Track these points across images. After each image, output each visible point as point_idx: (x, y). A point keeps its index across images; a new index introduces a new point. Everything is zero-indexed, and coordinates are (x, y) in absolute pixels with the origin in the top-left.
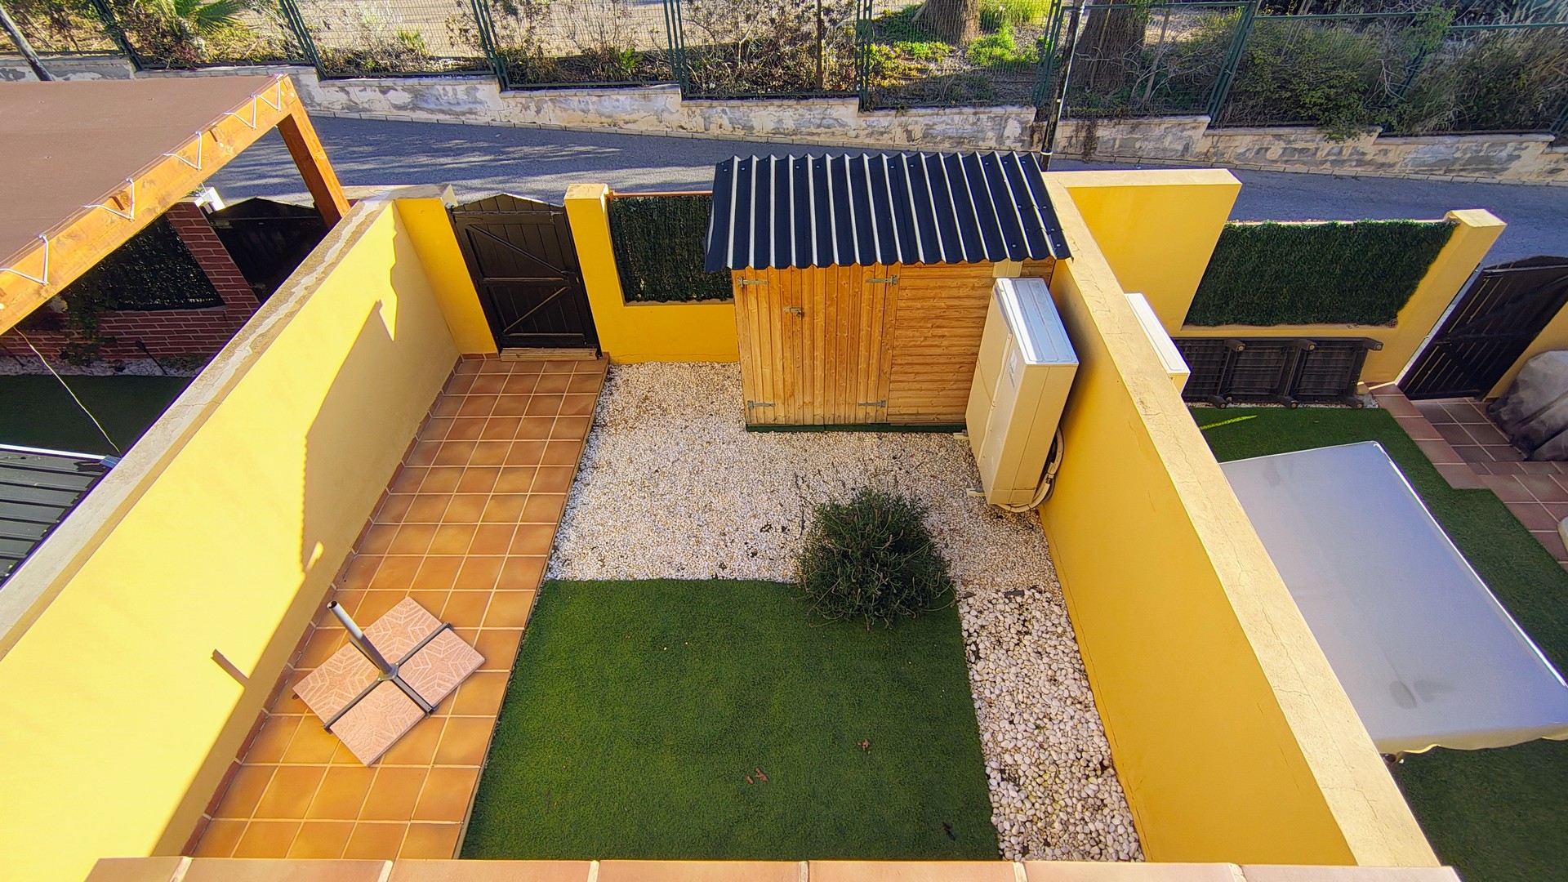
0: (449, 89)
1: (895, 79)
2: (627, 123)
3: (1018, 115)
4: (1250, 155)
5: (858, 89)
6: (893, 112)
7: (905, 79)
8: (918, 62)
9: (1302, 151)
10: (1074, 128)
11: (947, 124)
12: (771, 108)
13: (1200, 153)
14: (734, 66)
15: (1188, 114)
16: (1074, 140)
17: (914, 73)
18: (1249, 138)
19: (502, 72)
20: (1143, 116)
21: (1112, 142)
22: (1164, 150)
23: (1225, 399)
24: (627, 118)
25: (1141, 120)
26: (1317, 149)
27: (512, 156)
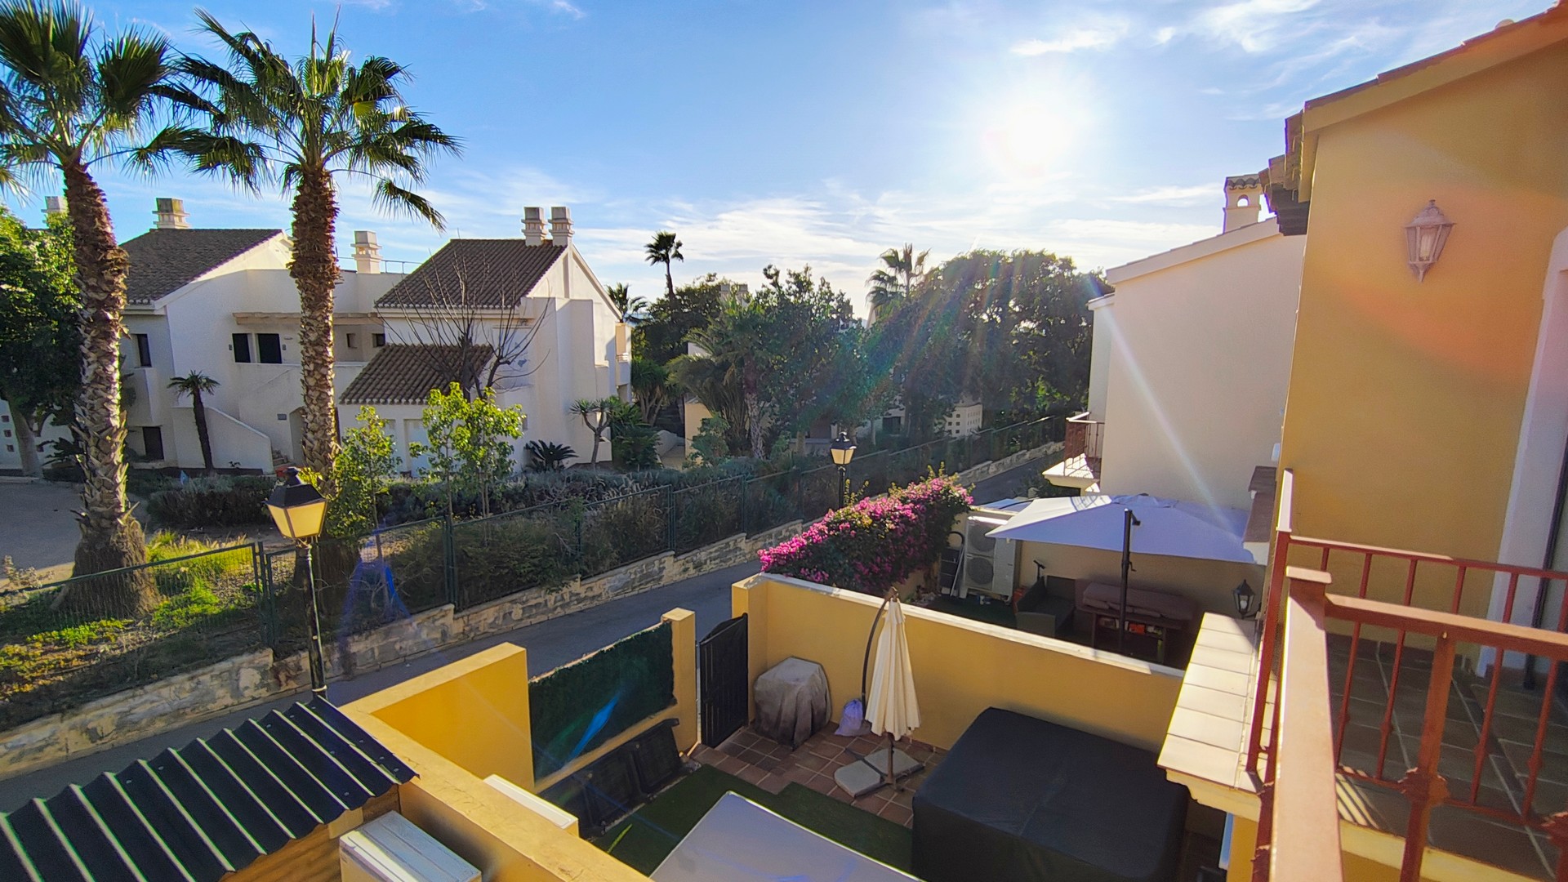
1: (43, 678)
3: (251, 662)
4: (499, 622)
6: (56, 717)
7: (62, 674)
8: (76, 648)
9: (537, 606)
11: (153, 702)
13: (458, 634)
15: (432, 608)
17: (75, 663)
18: (492, 609)
20: (393, 620)
21: (370, 652)
22: (425, 642)
25: (390, 625)
26: (546, 601)
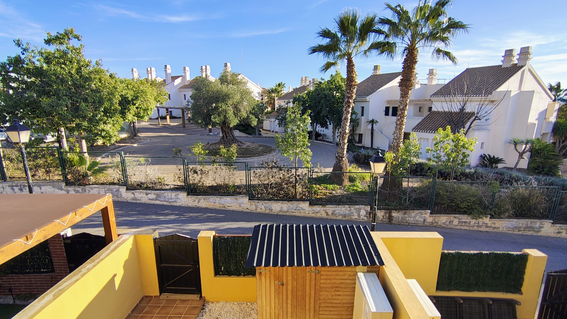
0: (170, 194)
1: (321, 195)
2: (228, 207)
3: (364, 208)
4: (448, 223)
5: (309, 198)
6: (321, 206)
7: (325, 196)
8: (329, 190)
9: (465, 222)
10: (384, 213)
11: (340, 210)
12: (279, 204)
13: (429, 222)
14: (267, 191)
15: (422, 209)
16: (385, 217)
17: (328, 194)
18: (445, 218)
19: (189, 190)
20: (407, 209)
21: (398, 218)
22: (417, 221)
24: (229, 205)
25: (406, 211)
26: (470, 222)
27: (186, 216)
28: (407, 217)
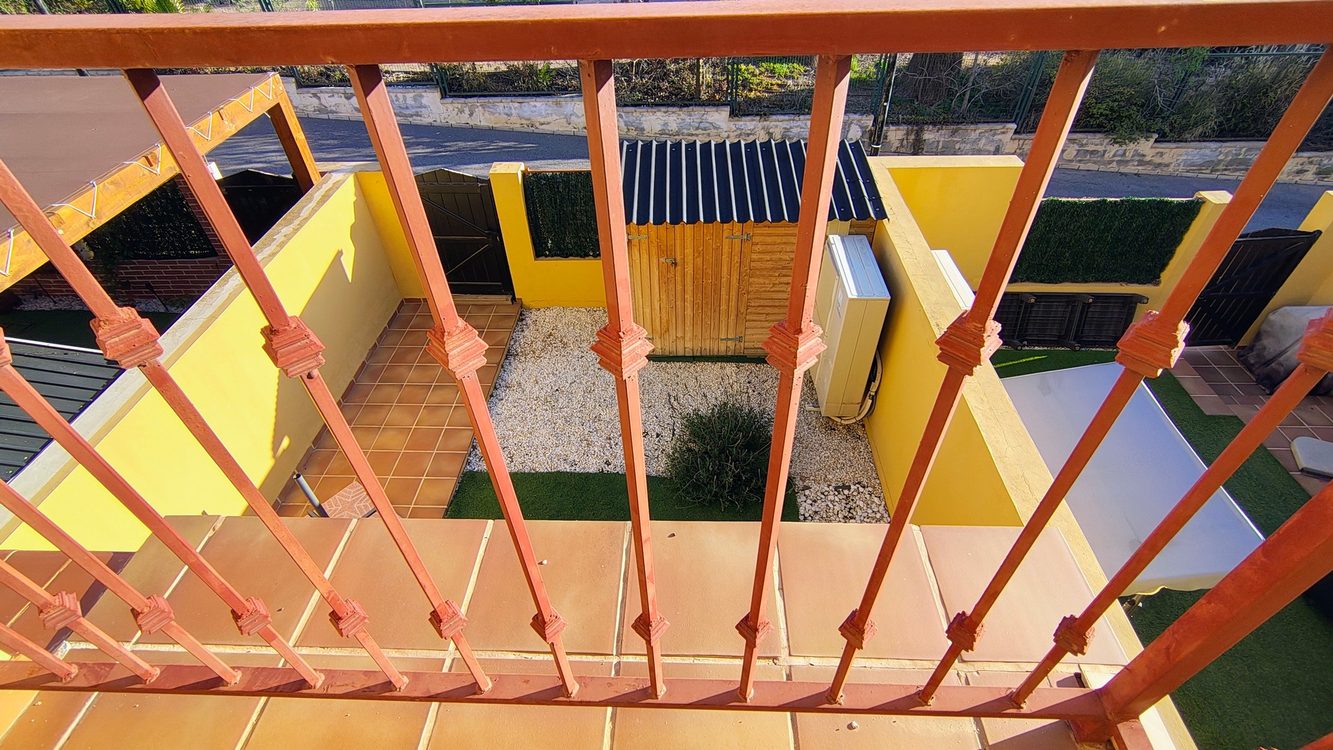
0: (400, 96)
1: (759, 91)
2: (542, 124)
3: (859, 121)
5: (729, 99)
6: (758, 118)
7: (768, 92)
8: (778, 79)
9: (1092, 152)
10: (905, 132)
11: (802, 129)
12: (659, 114)
14: (629, 81)
15: (998, 122)
16: (905, 142)
19: (443, 83)
20: (961, 123)
21: (936, 143)
23: (1021, 342)
24: (542, 120)
25: (960, 126)
26: (1105, 151)
27: (448, 149)
28: (958, 142)
